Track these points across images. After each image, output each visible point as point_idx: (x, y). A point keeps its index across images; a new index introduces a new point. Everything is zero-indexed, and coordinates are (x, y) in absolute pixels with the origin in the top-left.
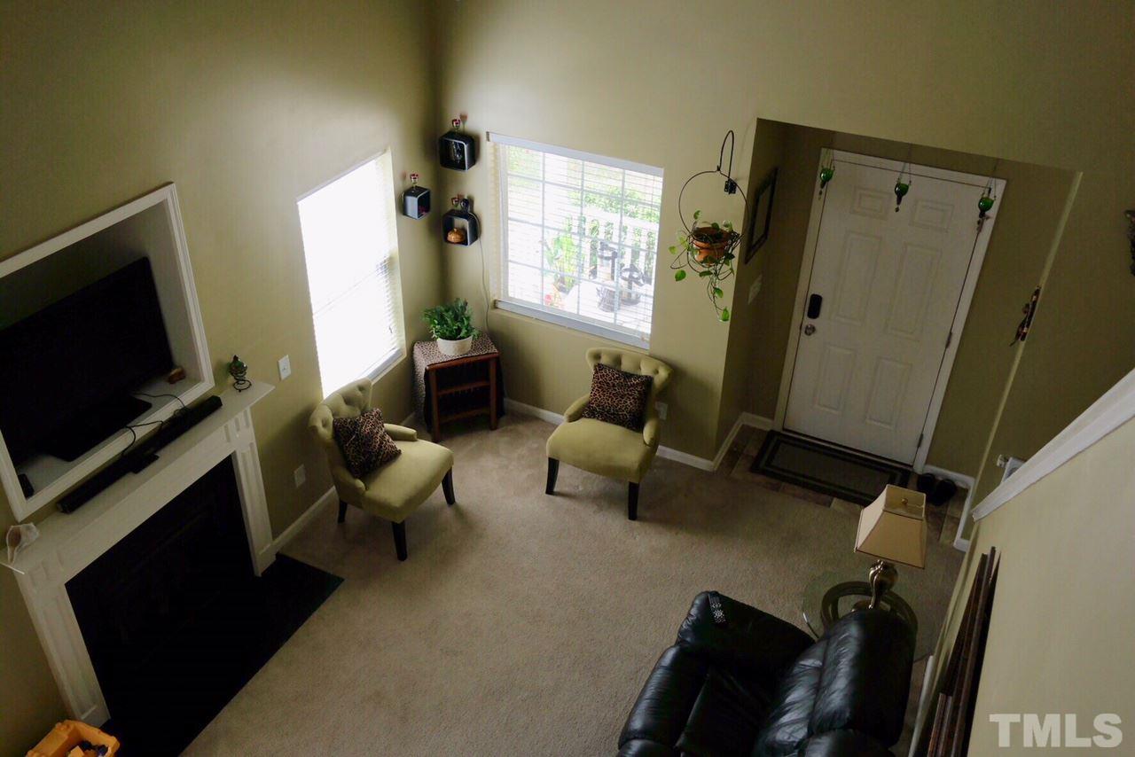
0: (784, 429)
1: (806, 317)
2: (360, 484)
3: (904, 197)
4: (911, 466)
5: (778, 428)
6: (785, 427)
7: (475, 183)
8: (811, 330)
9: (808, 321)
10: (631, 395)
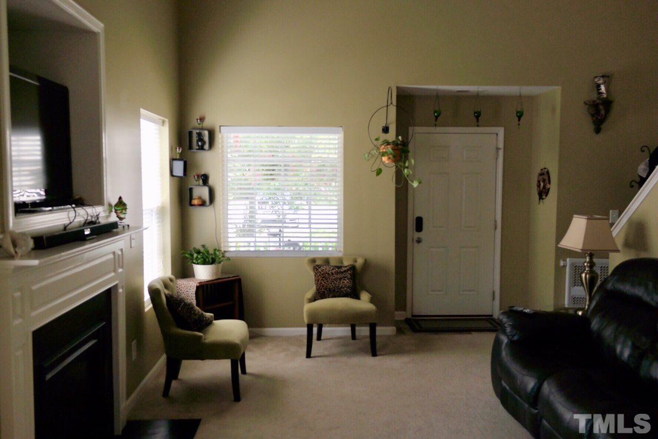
0: (413, 316)
1: (415, 232)
2: (201, 334)
3: (480, 118)
4: (492, 316)
5: (409, 316)
6: (414, 314)
7: (207, 161)
8: (419, 241)
9: (417, 235)
10: (346, 277)
